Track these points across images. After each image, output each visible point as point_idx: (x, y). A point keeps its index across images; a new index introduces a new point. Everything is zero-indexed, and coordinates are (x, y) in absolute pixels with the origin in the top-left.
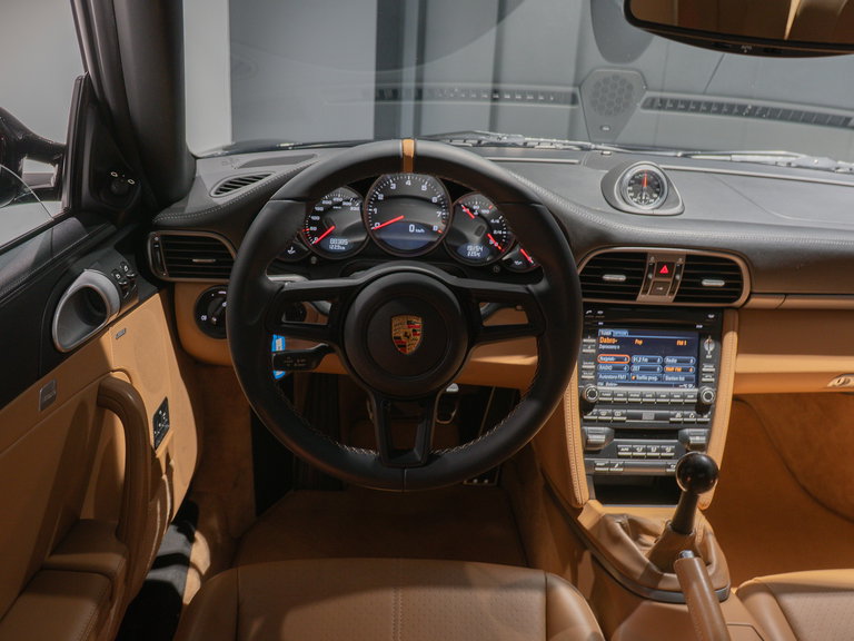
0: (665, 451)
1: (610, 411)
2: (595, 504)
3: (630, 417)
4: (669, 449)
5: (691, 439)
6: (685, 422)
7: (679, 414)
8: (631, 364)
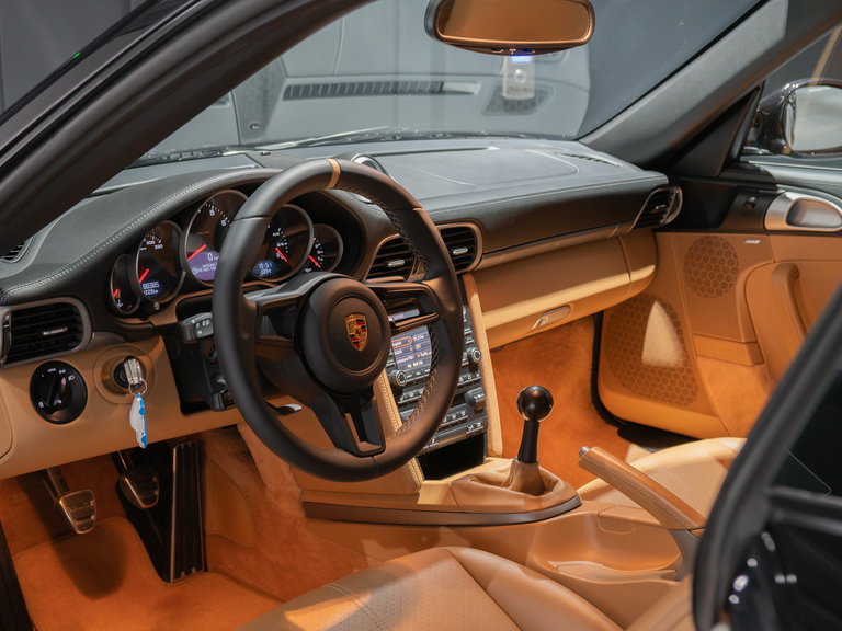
0: (461, 416)
1: (415, 391)
4: (463, 413)
5: (475, 398)
6: (467, 385)
8: (413, 344)
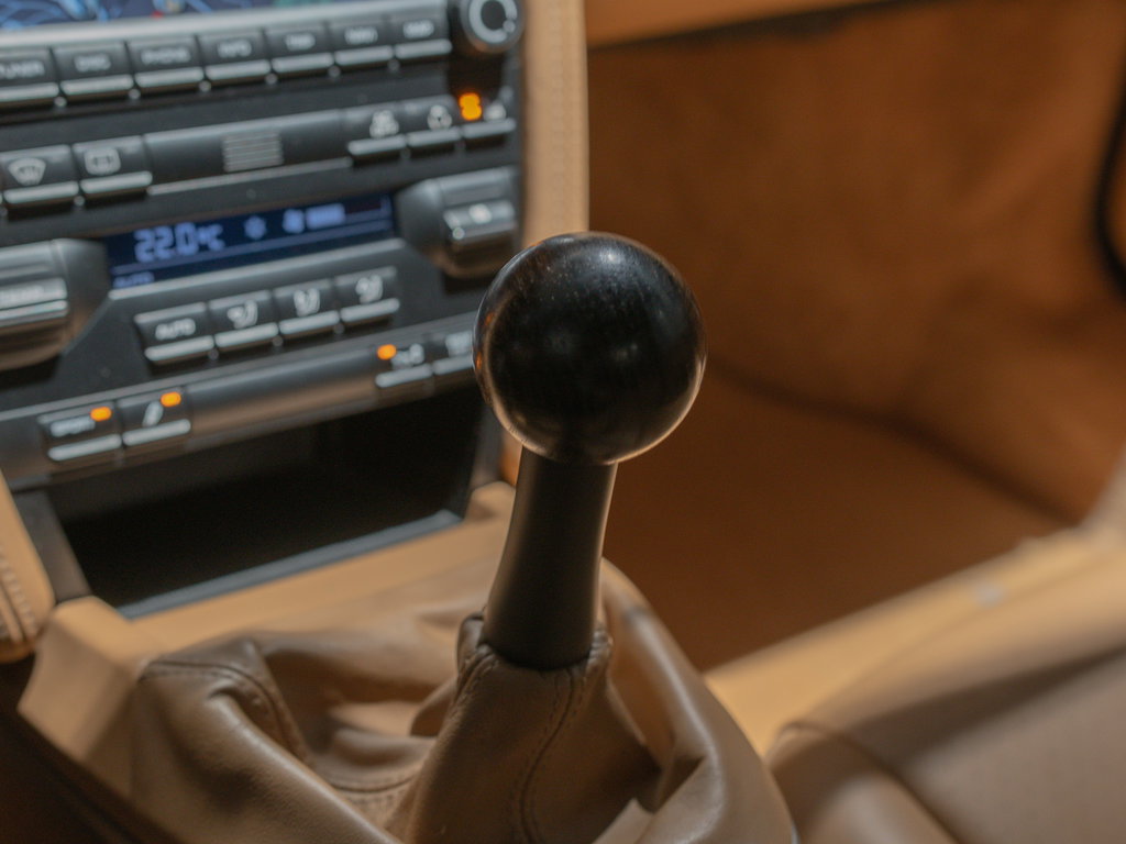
0: (353, 299)
1: (59, 153)
2: (90, 620)
3: (166, 167)
4: (369, 286)
5: (455, 221)
6: (419, 153)
7: (383, 121)
